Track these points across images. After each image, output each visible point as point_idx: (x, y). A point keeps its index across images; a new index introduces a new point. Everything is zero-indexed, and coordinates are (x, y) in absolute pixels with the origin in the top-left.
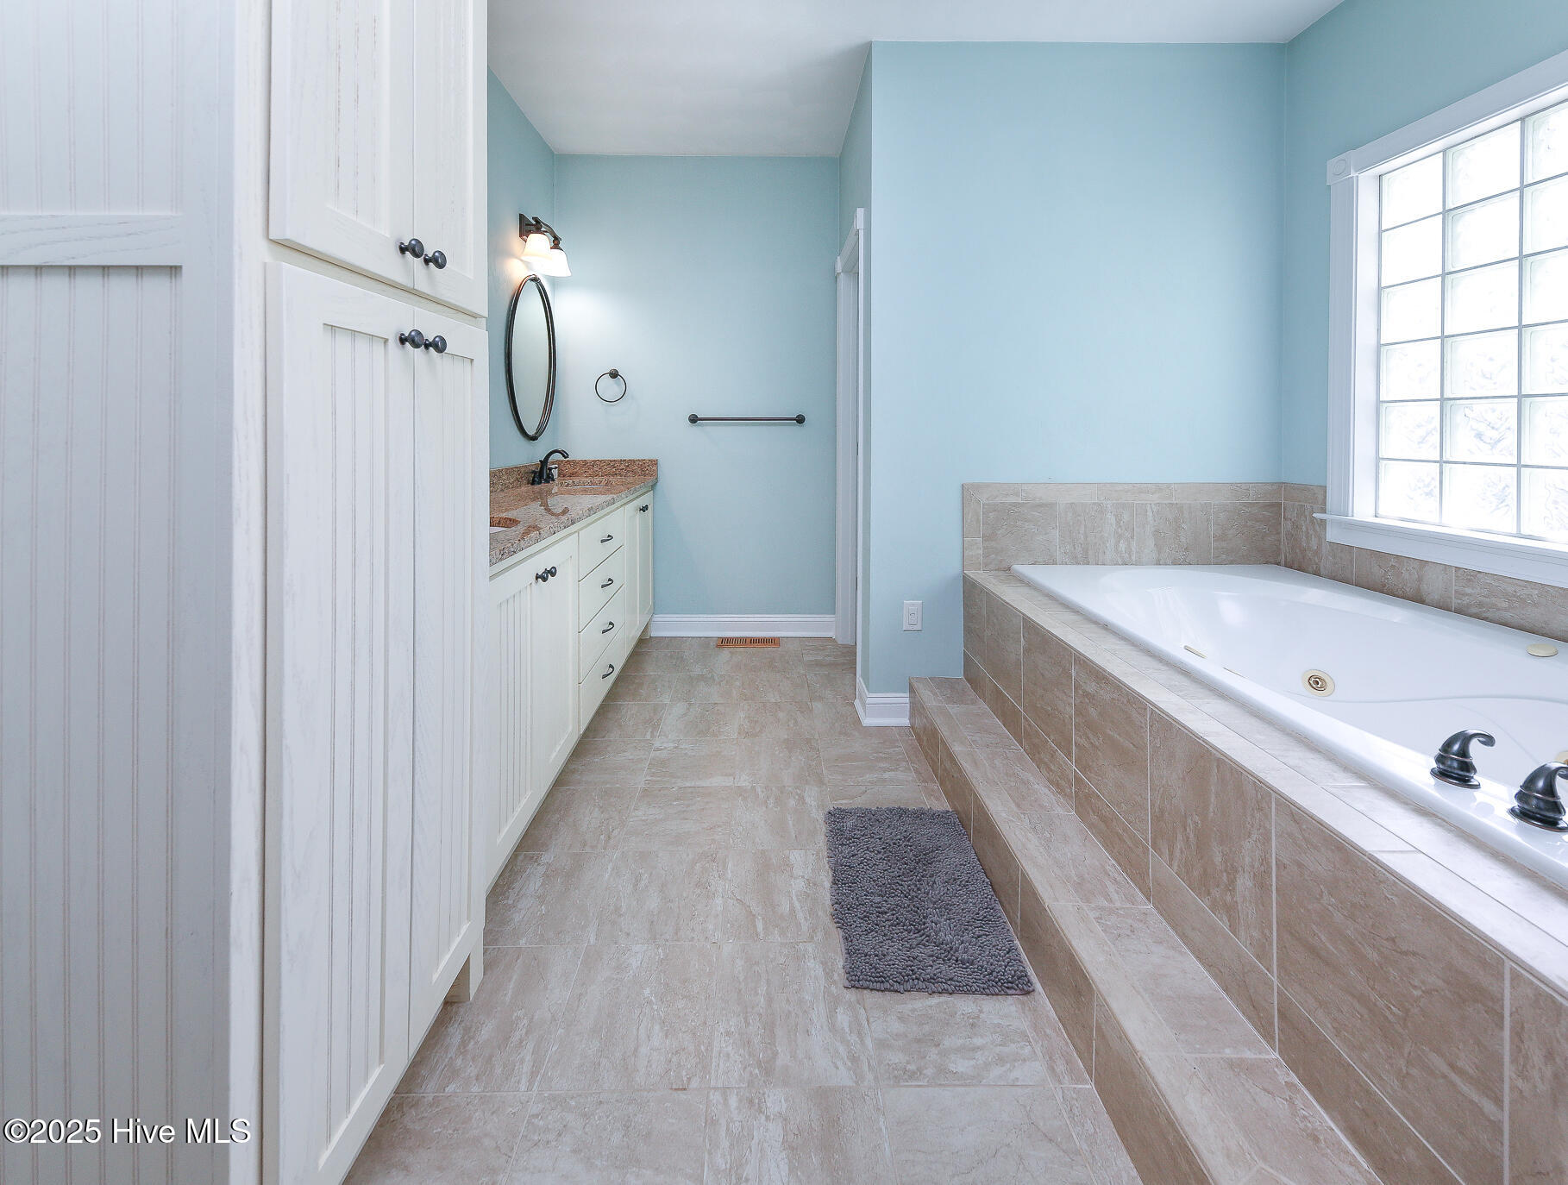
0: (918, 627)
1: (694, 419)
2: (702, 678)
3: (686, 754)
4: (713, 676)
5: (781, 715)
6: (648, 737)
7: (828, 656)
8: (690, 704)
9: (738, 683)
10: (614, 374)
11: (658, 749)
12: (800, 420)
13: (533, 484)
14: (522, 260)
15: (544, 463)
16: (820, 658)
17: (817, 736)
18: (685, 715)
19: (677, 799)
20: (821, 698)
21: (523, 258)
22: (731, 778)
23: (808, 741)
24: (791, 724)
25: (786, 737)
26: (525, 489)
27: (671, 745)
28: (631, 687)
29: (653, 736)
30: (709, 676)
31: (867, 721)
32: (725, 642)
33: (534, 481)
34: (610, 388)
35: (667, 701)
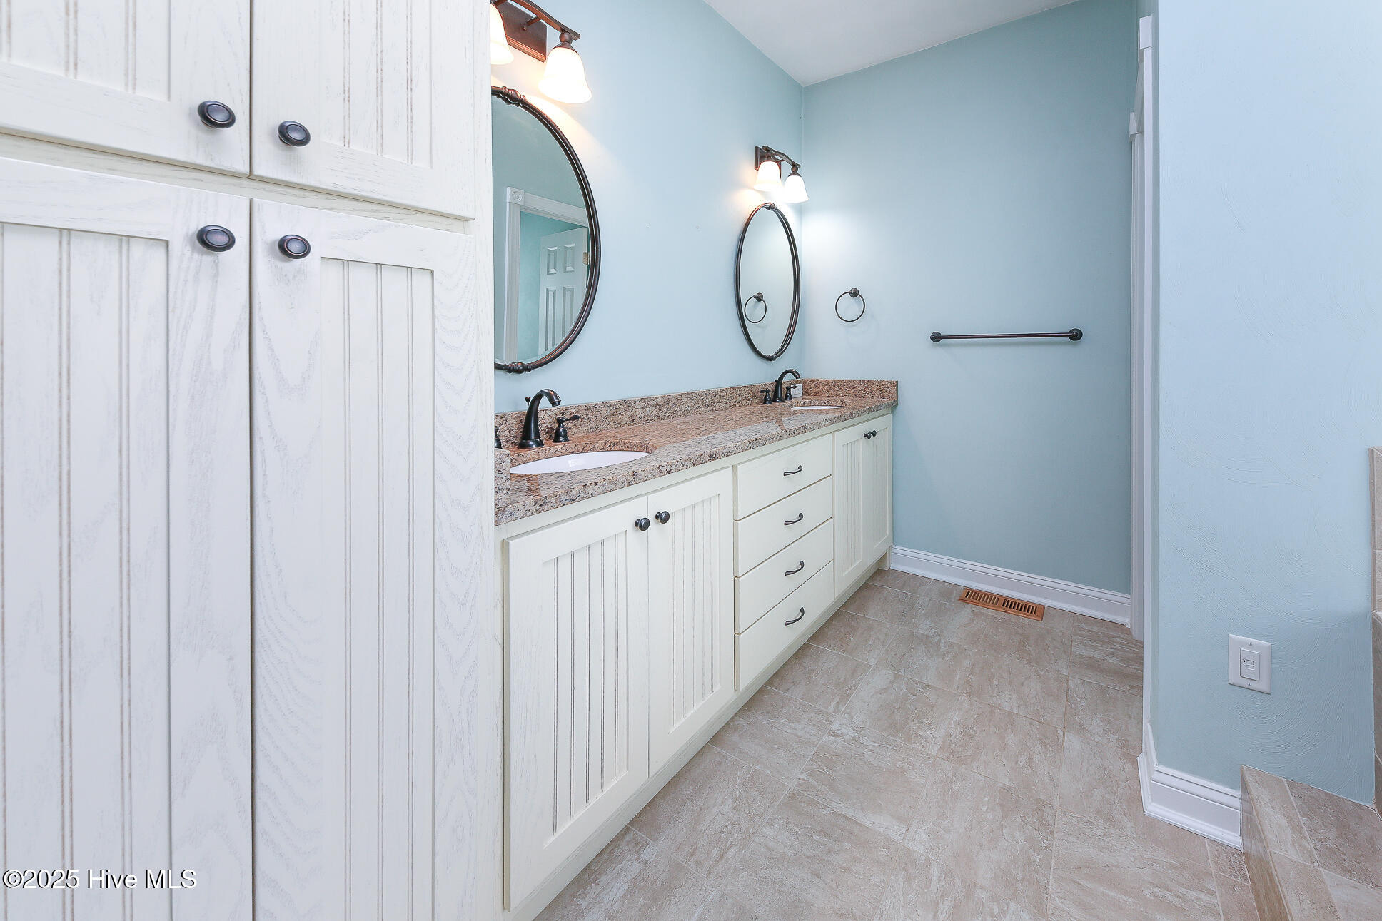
0: (1263, 685)
1: (936, 338)
2: (925, 640)
3: (863, 755)
4: (939, 642)
5: (1011, 738)
6: (831, 709)
7: (1112, 654)
8: (897, 676)
9: (967, 663)
10: (854, 294)
11: (834, 734)
12: (1076, 336)
13: (765, 403)
14: (754, 190)
15: (779, 382)
16: (1098, 655)
17: (1056, 802)
18: (886, 689)
19: (822, 832)
20: (1082, 730)
21: (756, 187)
22: (903, 828)
23: (1040, 806)
24: (1023, 759)
25: (1007, 782)
26: (757, 408)
27: (852, 733)
28: (843, 629)
29: (836, 710)
30: (936, 639)
31: (1153, 808)
32: (971, 596)
33: (766, 400)
34: (850, 308)
35: (872, 662)
